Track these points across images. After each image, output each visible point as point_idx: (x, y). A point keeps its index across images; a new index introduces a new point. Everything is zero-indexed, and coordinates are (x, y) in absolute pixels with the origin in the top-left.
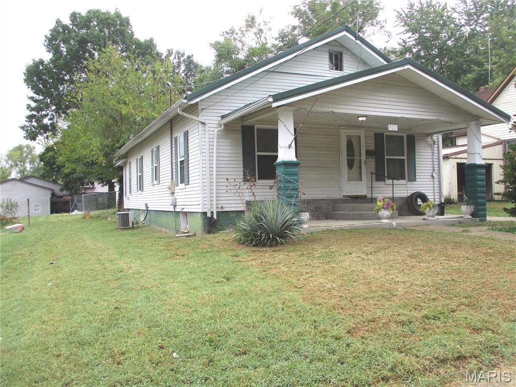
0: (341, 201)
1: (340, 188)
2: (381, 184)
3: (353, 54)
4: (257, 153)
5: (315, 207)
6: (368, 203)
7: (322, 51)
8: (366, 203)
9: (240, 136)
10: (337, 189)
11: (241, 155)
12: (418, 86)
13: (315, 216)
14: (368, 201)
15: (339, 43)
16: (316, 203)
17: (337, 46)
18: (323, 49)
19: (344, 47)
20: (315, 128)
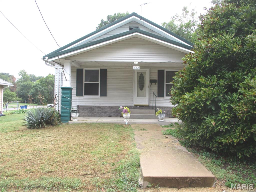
0: (133, 108)
1: (133, 100)
2: (161, 99)
3: (145, 27)
4: (84, 82)
5: (116, 110)
6: (151, 109)
7: (125, 28)
8: (149, 109)
9: (76, 74)
10: (131, 101)
11: (76, 83)
12: (155, 43)
13: (116, 115)
14: (150, 108)
15: (136, 22)
16: (116, 108)
17: (135, 24)
18: (126, 27)
19: (139, 24)
20: (119, 68)
